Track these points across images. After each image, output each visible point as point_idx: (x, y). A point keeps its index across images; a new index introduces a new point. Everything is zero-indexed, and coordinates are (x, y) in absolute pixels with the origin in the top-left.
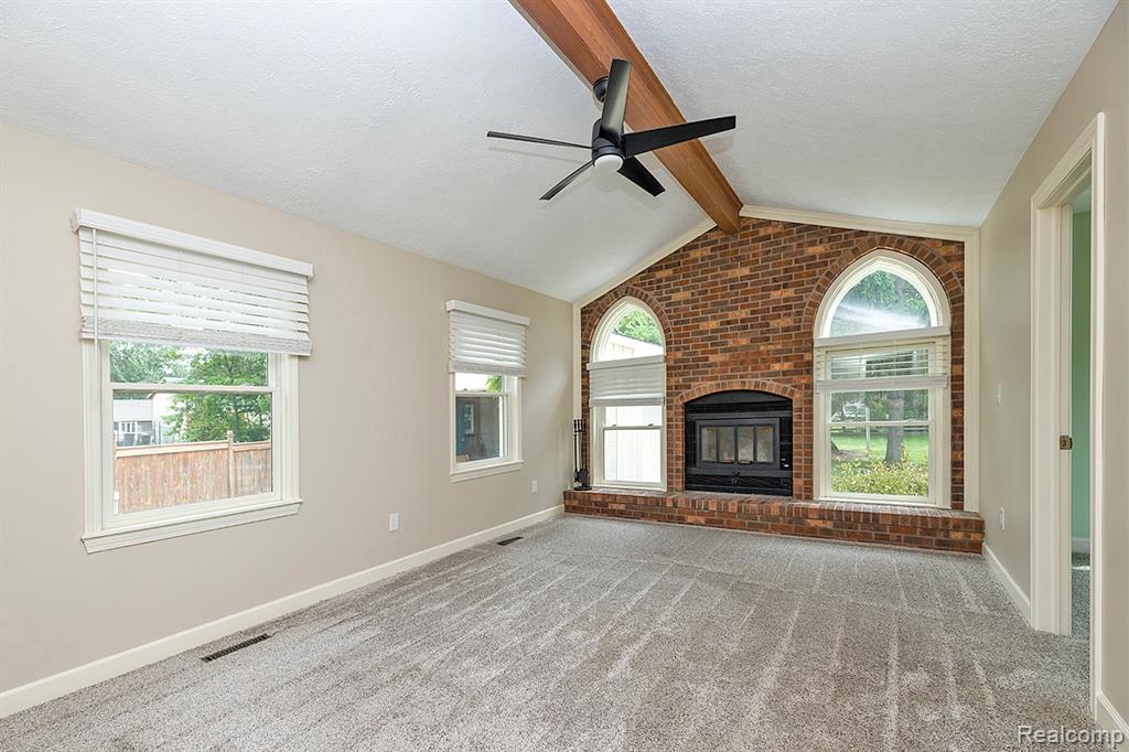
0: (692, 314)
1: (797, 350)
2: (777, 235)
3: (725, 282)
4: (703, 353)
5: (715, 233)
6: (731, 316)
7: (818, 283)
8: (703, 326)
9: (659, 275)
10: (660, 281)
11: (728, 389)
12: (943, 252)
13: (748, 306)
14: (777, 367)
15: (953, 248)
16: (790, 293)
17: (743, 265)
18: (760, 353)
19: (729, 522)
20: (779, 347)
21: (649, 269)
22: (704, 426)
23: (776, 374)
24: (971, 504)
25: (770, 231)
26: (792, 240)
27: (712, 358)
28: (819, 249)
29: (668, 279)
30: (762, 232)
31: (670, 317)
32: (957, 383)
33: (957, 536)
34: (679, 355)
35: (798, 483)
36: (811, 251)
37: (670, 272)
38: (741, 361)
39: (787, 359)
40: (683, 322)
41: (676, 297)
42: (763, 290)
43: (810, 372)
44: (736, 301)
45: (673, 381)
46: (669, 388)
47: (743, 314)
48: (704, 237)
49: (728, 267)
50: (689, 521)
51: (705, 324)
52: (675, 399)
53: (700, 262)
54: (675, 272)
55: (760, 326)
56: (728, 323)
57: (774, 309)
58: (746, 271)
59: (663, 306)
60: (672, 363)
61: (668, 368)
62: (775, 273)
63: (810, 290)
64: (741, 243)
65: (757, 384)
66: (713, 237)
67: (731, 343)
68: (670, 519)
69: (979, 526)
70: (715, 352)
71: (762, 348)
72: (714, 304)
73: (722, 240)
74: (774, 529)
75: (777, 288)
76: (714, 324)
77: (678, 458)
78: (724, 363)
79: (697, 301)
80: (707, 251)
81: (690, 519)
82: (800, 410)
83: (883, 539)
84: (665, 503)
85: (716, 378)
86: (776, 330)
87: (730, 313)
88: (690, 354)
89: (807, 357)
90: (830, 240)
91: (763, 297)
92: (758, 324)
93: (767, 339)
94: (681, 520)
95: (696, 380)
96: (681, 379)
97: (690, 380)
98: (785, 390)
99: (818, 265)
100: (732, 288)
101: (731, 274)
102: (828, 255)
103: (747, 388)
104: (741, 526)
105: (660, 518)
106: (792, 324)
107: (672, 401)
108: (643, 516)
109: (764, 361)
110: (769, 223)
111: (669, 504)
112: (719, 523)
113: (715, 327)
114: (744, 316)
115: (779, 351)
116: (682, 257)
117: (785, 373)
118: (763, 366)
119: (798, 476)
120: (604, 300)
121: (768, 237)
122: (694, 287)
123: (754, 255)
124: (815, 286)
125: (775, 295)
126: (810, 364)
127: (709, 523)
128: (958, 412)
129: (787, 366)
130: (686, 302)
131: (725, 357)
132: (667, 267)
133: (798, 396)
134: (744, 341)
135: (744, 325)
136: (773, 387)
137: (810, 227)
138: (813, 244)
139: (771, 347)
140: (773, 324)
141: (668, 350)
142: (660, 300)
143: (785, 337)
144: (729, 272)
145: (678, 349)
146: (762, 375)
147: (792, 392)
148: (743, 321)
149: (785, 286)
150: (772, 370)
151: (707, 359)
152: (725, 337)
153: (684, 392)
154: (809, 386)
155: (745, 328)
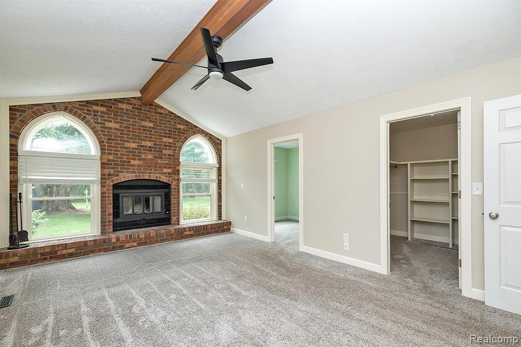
0: (120, 137)
1: (174, 165)
2: (165, 114)
3: (140, 126)
4: (127, 158)
5: (134, 100)
6: (143, 143)
7: (182, 140)
8: (127, 145)
9: (95, 108)
10: (97, 111)
11: (141, 178)
12: (217, 141)
13: (153, 141)
14: (165, 170)
15: (219, 141)
16: (171, 140)
17: (150, 121)
18: (158, 163)
19: (150, 242)
20: (166, 162)
21: (87, 102)
22: (124, 197)
23: (165, 173)
24: (224, 218)
25: (162, 111)
26: (172, 119)
27: (132, 162)
28: (182, 127)
29: (102, 112)
30: (159, 110)
31: (104, 135)
32: (220, 182)
33: (225, 227)
34: (111, 157)
35: (174, 219)
36: (179, 126)
37: (104, 109)
38: (148, 165)
39: (170, 168)
40: (114, 140)
41: (108, 124)
42: (160, 136)
43: (179, 174)
44: (146, 137)
45: (106, 171)
46: (102, 175)
47: (150, 144)
48: (128, 99)
49: (142, 120)
50: (126, 247)
51: (129, 144)
52: (108, 182)
53: (125, 111)
54: (107, 110)
55: (158, 151)
56: (142, 146)
57: (164, 145)
58: (151, 125)
59: (99, 127)
60: (105, 161)
61: (102, 164)
62: (164, 130)
63: (179, 142)
64: (149, 111)
65: (157, 177)
66: (134, 101)
67: (143, 156)
68: (114, 249)
69: (230, 223)
70: (134, 159)
71: (159, 161)
72: (134, 135)
73: (139, 105)
74: (172, 239)
75: (166, 137)
76: (134, 145)
77: (109, 215)
78: (139, 166)
79: (124, 131)
80: (130, 107)
81: (127, 245)
82: (175, 189)
83: (208, 233)
84: (111, 240)
85: (135, 172)
86: (165, 155)
87: (143, 142)
88: (119, 158)
89: (178, 168)
90: (186, 125)
91: (159, 139)
92: (157, 149)
93: (161, 158)
94: (122, 247)
95: (123, 172)
96: (112, 171)
97: (118, 172)
98: (169, 180)
99: (182, 133)
100: (144, 130)
101: (143, 123)
102: (185, 130)
103: (152, 179)
104: (157, 242)
105: (106, 250)
106: (172, 154)
107: (106, 182)
108: (92, 252)
109: (160, 167)
110: (162, 108)
111: (114, 240)
112: (145, 243)
113: (134, 147)
114: (150, 145)
115: (167, 164)
116: (113, 104)
117: (169, 173)
118: (159, 169)
119: (174, 216)
120: (40, 107)
121: (162, 114)
122: (121, 123)
123: (155, 119)
124: (181, 141)
125: (165, 139)
126: (179, 171)
127: (139, 244)
128: (220, 191)
129: (170, 170)
130: (117, 129)
131: (141, 163)
132: (102, 105)
133: (174, 183)
134: (150, 157)
135: (150, 149)
136: (164, 179)
137: (179, 117)
138: (180, 124)
139: (163, 161)
140: (164, 152)
141: (103, 153)
142: (96, 123)
143: (169, 158)
144: (143, 122)
145: (110, 154)
146: (159, 173)
147: (172, 182)
148: (149, 147)
149: (169, 137)
150: (163, 171)
151: (129, 162)
152: (140, 153)
153: (114, 178)
154: (178, 180)
155: (151, 151)
